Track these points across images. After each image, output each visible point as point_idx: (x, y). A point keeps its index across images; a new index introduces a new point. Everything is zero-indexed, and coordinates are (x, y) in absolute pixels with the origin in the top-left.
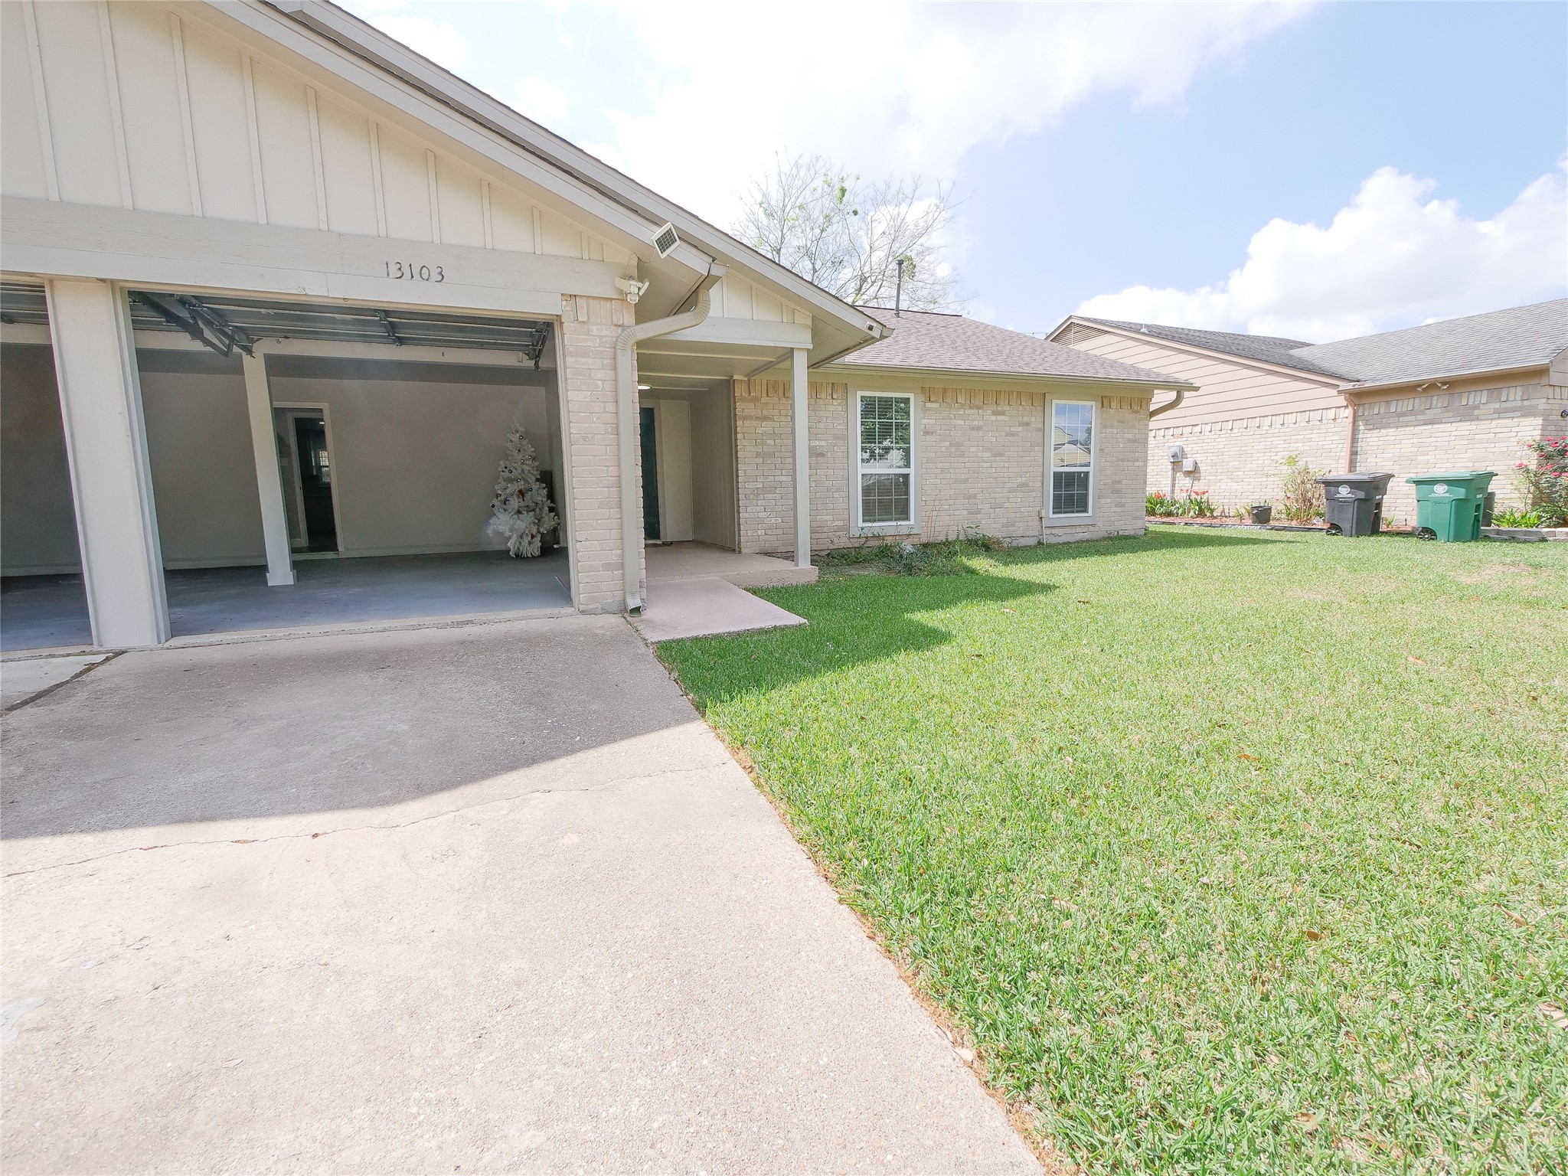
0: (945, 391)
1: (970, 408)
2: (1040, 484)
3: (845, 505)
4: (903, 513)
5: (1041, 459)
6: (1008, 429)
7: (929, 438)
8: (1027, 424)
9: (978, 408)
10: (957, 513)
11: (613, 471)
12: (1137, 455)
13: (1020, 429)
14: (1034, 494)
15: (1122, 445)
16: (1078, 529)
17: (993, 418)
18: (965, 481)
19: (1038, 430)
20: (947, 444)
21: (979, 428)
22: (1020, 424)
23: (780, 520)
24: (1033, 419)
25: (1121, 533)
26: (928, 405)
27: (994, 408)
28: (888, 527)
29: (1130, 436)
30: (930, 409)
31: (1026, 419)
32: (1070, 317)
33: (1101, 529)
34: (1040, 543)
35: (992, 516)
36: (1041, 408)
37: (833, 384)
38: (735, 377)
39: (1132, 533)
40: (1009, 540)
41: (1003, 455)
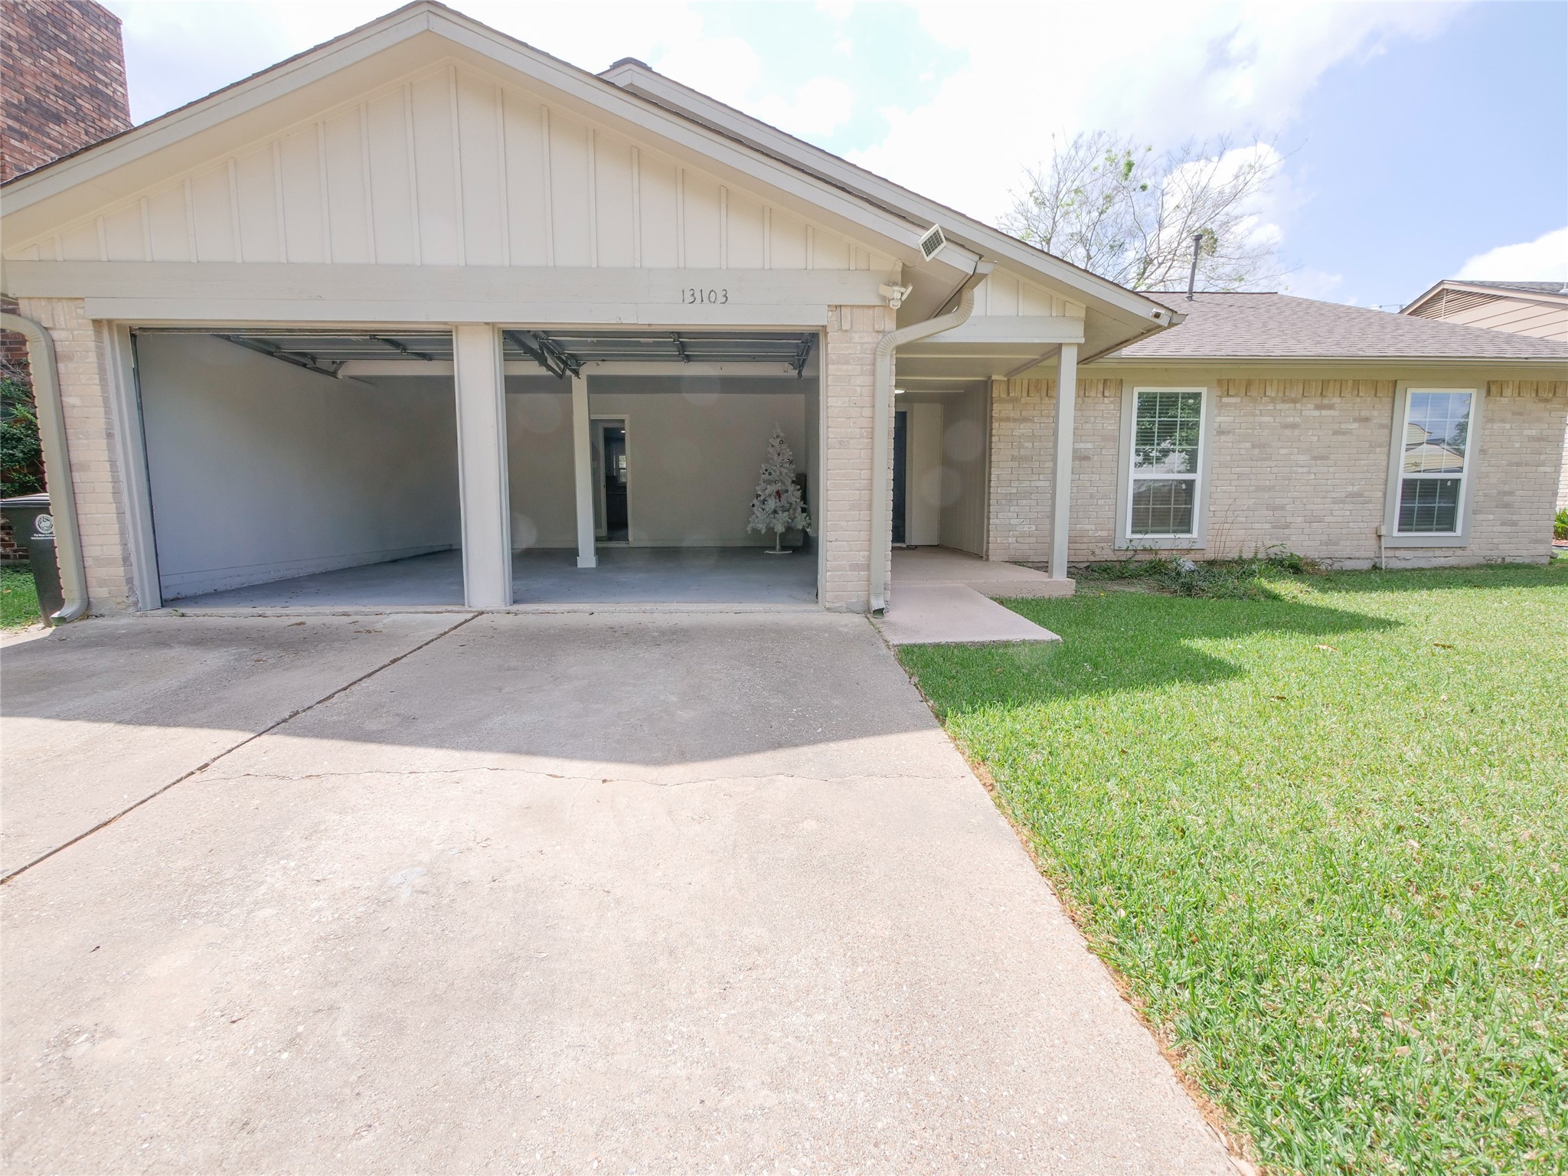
0: (1249, 384)
1: (1284, 401)
2: (1380, 494)
3: (1111, 514)
4: (1184, 523)
5: (1384, 463)
6: (1336, 426)
7: (1223, 438)
8: (1367, 420)
9: (1294, 401)
10: (1256, 526)
11: (865, 474)
12: (1543, 457)
13: (1355, 425)
14: (1370, 506)
15: (1517, 445)
16: (1438, 553)
17: (1316, 413)
18: (1271, 488)
19: (1382, 426)
20: (1248, 445)
21: (1294, 426)
22: (1355, 420)
23: (1034, 527)
24: (1376, 413)
25: (1508, 560)
26: (1225, 400)
27: (1318, 401)
28: (1163, 540)
29: (1534, 433)
30: (1227, 405)
31: (1364, 413)
32: (1442, 282)
33: (1477, 551)
34: (1375, 567)
35: (1307, 531)
36: (1389, 400)
37: (1105, 381)
38: (994, 377)
39: (1527, 561)
40: (1329, 561)
41: (1326, 458)
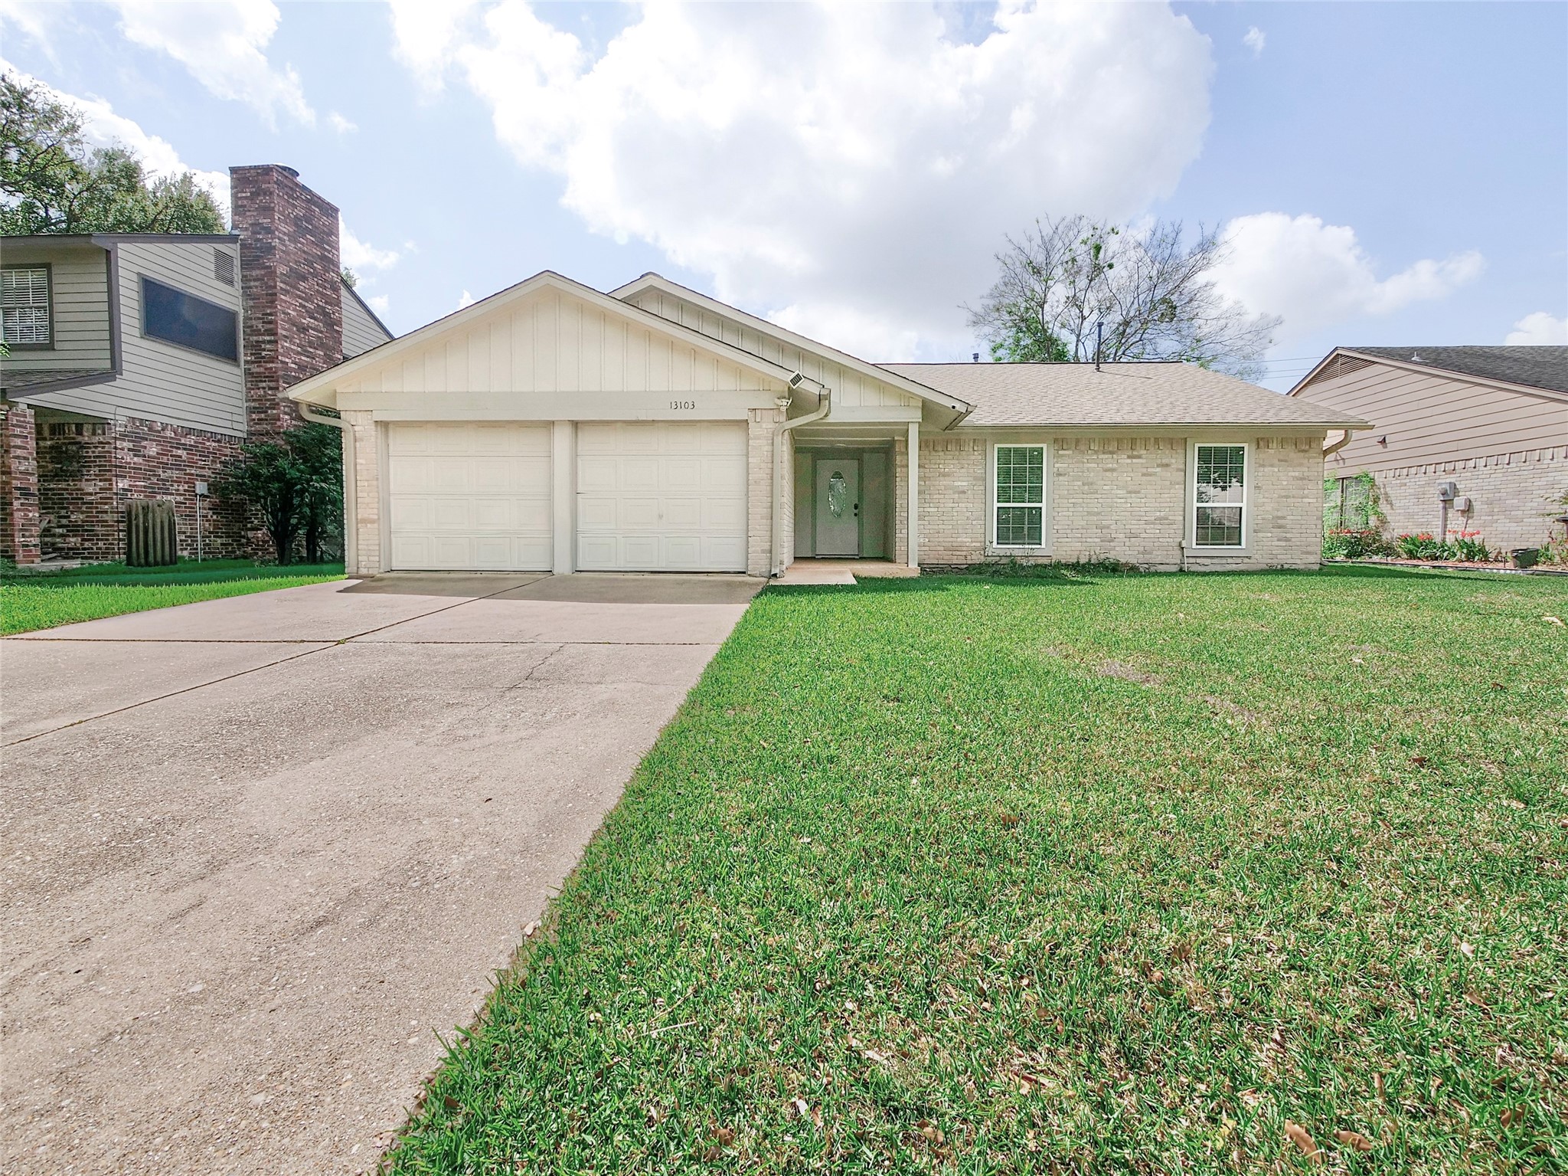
0: (1078, 441)
1: (1104, 453)
2: (1182, 518)
3: (982, 531)
4: (1035, 536)
5: (1183, 496)
6: (1144, 470)
7: (1061, 478)
8: (1167, 465)
9: (1112, 453)
10: (1088, 540)
12: (1306, 492)
13: (1158, 469)
14: (1175, 527)
15: (1285, 483)
16: (1230, 560)
17: (1129, 461)
18: (1098, 514)
19: (1178, 470)
20: (1080, 483)
21: (1113, 470)
22: (1158, 466)
23: (927, 540)
24: (1173, 461)
25: (1286, 566)
26: (1061, 452)
27: (1130, 453)
28: (1016, 549)
29: (1297, 474)
30: (1062, 456)
31: (1165, 461)
32: (1336, 349)
33: (1260, 560)
34: (1181, 570)
35: (1127, 544)
36: (1183, 451)
37: (974, 440)
38: (896, 438)
39: (1302, 567)
40: (1146, 566)
41: (1139, 492)
